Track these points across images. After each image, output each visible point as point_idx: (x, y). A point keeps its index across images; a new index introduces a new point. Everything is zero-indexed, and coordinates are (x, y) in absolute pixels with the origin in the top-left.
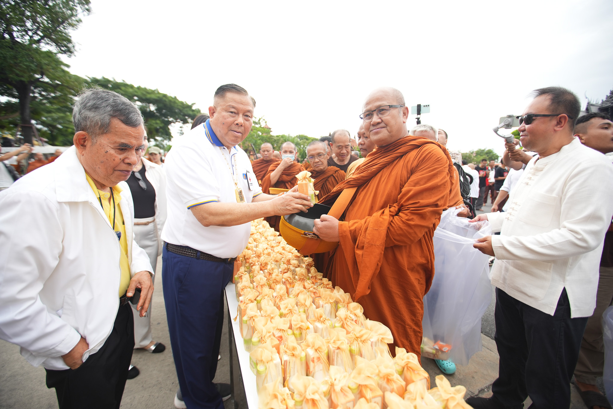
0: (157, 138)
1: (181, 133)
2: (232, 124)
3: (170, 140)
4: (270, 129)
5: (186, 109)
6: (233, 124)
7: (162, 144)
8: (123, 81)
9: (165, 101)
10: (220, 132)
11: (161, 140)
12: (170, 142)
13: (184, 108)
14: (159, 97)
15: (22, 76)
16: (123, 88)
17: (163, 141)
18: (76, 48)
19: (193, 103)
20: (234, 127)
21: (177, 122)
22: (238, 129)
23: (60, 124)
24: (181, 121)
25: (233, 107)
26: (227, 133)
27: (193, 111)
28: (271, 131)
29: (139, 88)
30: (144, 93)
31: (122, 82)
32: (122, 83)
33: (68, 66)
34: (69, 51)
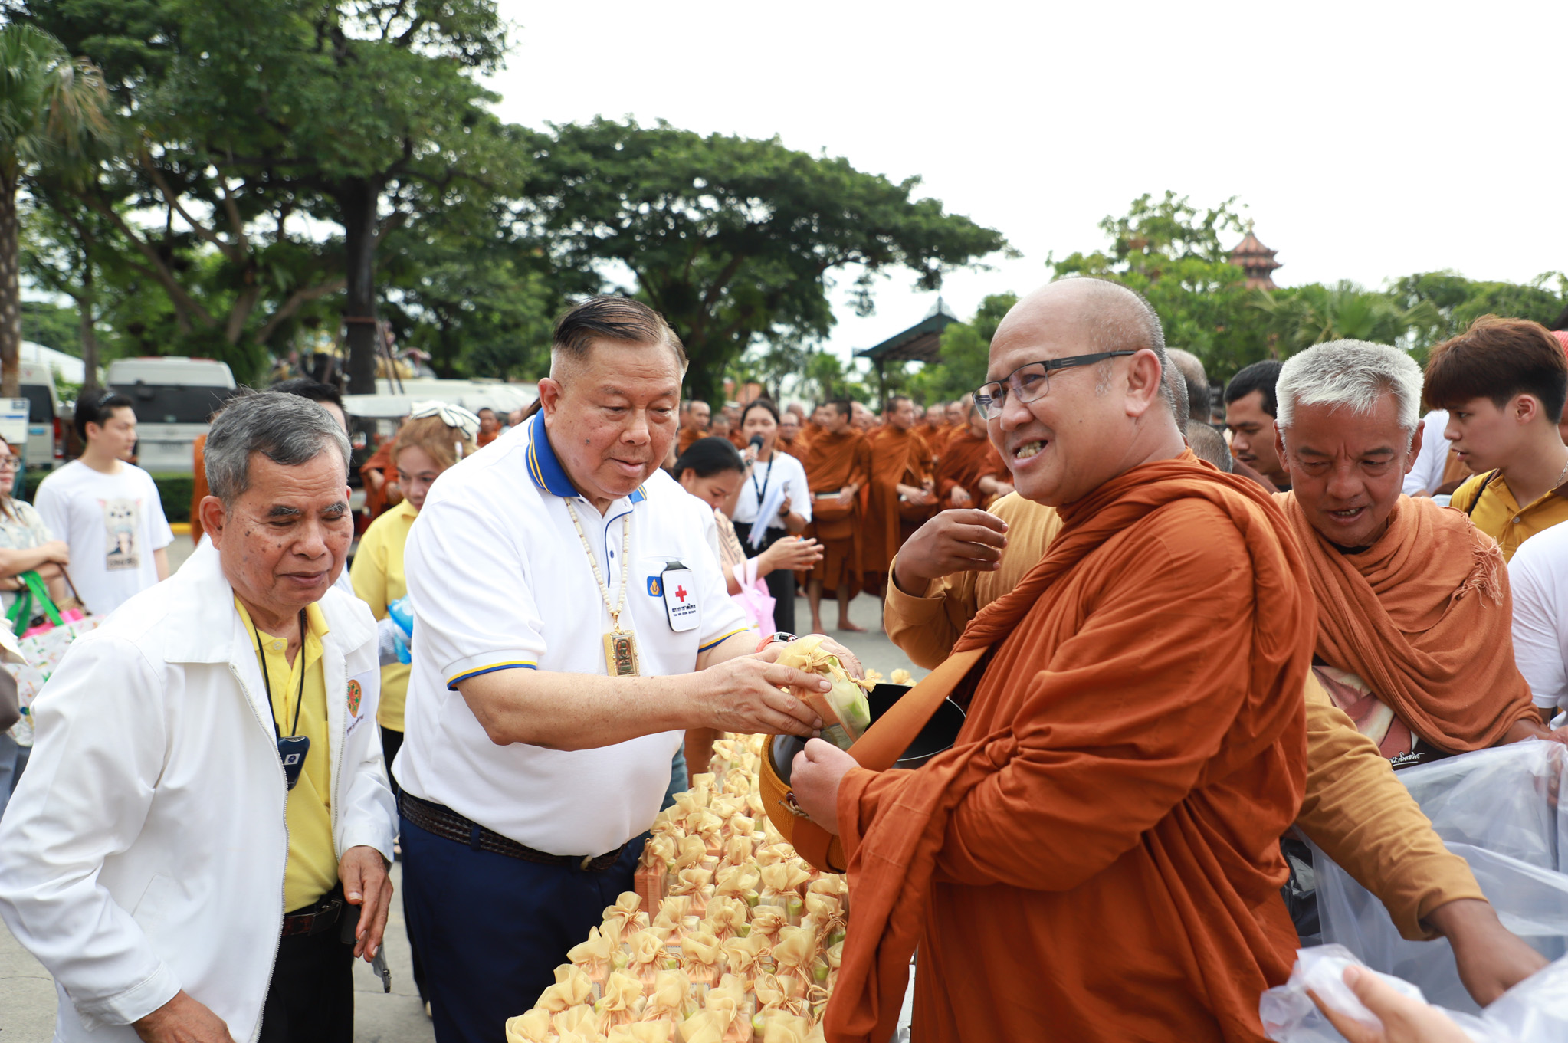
0: (778, 328)
1: (861, 305)
2: (614, 441)
3: (824, 333)
4: (1270, 254)
5: (882, 208)
6: (618, 443)
7: (793, 351)
8: (663, 122)
9: (800, 183)
10: (577, 464)
11: (792, 336)
12: (824, 341)
13: (871, 203)
14: (776, 169)
15: (355, 164)
16: (657, 151)
17: (800, 340)
18: (509, 41)
19: (908, 177)
20: (618, 450)
21: (846, 260)
22: (634, 453)
23: (470, 294)
24: (865, 254)
25: (617, 392)
26: (599, 467)
27: (910, 210)
28: (1277, 266)
29: (713, 142)
30: (726, 159)
31: (656, 126)
32: (654, 132)
33: (493, 97)
34: (489, 54)
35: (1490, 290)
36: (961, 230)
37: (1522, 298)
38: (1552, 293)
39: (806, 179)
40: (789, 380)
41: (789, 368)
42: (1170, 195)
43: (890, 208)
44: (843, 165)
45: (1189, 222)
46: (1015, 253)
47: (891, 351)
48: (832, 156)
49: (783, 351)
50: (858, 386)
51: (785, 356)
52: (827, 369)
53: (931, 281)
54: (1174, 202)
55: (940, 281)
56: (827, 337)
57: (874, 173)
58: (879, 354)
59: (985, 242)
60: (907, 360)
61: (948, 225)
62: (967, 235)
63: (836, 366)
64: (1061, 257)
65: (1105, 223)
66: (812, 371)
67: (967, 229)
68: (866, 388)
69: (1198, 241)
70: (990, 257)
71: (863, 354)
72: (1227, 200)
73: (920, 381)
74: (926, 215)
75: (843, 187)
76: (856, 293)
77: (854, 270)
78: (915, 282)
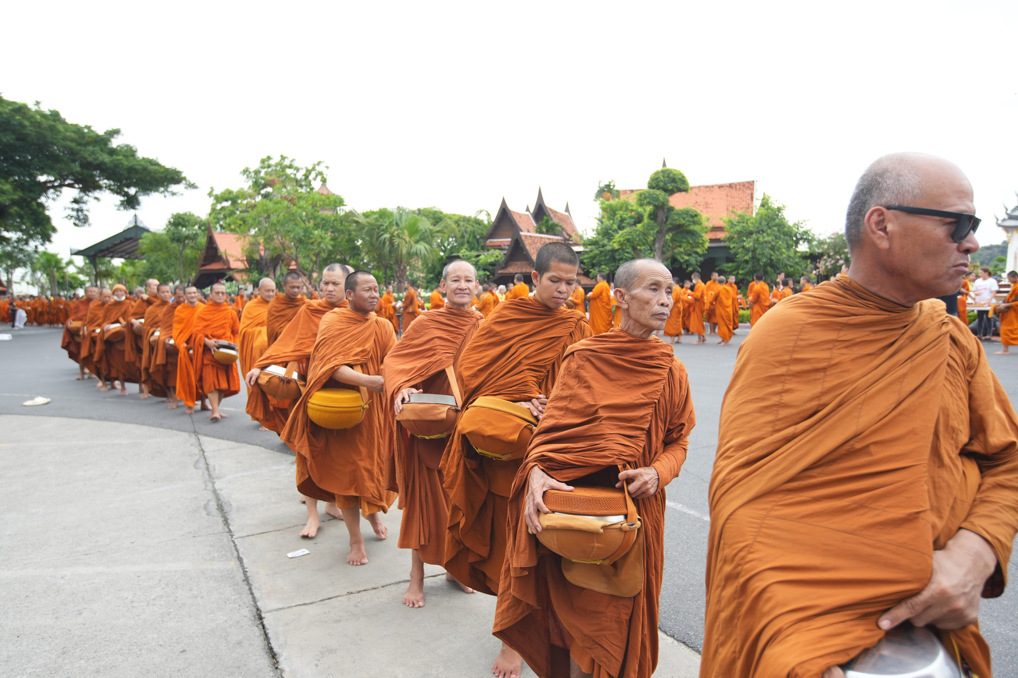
35: (456, 218)
36: (151, 168)
37: (470, 223)
38: (482, 221)
39: (27, 123)
40: (19, 272)
41: (18, 263)
42: (283, 158)
43: (97, 149)
44: (55, 115)
45: (295, 175)
46: (193, 186)
47: (101, 251)
48: (45, 108)
49: (13, 252)
50: (75, 275)
51: (15, 255)
52: (51, 264)
53: (131, 202)
54: (287, 162)
55: (138, 203)
56: (50, 241)
57: (82, 124)
58: (92, 253)
59: (169, 178)
60: (112, 257)
61: (142, 163)
62: (155, 172)
63: (58, 262)
64: (218, 191)
65: (246, 171)
66: (38, 266)
67: (156, 167)
68: (82, 277)
69: (301, 186)
70: (173, 188)
71: (79, 253)
72: (316, 163)
73: (123, 271)
74: (126, 156)
75: (59, 132)
76: (73, 209)
77: (70, 193)
78: (119, 203)
